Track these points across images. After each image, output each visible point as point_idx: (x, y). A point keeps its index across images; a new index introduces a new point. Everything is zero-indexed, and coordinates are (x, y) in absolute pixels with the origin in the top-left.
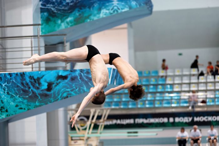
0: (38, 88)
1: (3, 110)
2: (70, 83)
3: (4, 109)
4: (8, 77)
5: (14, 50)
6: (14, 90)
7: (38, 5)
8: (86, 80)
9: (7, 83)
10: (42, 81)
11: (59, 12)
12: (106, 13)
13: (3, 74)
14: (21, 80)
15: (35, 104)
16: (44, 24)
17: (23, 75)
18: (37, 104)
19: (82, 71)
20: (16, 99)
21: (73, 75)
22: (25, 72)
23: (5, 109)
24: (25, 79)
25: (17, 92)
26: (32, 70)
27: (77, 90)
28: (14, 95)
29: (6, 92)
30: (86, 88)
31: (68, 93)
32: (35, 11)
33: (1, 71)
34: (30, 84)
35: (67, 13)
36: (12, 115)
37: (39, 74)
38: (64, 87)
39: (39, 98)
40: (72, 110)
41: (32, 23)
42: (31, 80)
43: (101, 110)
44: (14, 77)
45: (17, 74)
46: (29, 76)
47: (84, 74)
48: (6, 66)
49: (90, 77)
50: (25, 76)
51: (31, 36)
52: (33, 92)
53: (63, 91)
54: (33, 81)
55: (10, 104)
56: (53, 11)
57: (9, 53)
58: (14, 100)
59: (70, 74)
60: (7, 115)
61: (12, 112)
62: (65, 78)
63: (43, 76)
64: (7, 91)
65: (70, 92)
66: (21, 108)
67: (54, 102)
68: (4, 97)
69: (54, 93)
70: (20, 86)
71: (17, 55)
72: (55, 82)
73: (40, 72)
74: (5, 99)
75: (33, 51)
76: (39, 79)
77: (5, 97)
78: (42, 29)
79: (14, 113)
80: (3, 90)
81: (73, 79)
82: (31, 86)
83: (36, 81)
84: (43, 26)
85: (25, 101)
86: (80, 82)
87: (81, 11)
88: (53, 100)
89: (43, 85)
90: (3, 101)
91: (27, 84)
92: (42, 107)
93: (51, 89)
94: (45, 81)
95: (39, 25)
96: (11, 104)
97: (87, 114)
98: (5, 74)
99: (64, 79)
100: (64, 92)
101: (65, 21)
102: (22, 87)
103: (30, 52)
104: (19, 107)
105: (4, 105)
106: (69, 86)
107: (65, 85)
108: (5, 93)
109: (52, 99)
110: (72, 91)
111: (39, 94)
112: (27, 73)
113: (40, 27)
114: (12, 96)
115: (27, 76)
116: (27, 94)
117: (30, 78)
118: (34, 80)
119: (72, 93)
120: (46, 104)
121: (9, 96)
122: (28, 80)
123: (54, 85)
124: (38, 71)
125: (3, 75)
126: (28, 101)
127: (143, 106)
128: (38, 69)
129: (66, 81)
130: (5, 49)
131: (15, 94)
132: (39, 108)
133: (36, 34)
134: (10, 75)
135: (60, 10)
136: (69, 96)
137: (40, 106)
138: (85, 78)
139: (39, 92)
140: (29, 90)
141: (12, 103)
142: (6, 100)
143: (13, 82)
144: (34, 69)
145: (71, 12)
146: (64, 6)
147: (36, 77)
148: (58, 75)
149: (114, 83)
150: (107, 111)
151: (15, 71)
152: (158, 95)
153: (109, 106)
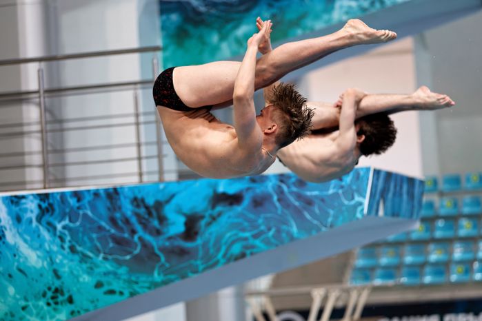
0: (158, 233)
1: (60, 298)
2: (251, 216)
3: (62, 294)
4: (73, 202)
5: (86, 123)
6: (91, 240)
8: (297, 204)
9: (70, 221)
10: (169, 211)
11: (213, 11)
12: (350, 7)
13: (58, 193)
14: (109, 209)
15: (150, 279)
16: (172, 48)
18: (157, 277)
19: (284, 179)
20: (97, 266)
22: (121, 188)
23: (66, 296)
24: (120, 208)
25: (98, 244)
26: (141, 181)
27: (271, 233)
28: (91, 254)
29: (67, 245)
30: (298, 227)
31: (244, 243)
32: (144, 12)
33: (52, 185)
34: (134, 220)
36: (87, 310)
38: (234, 226)
39: (163, 259)
40: (258, 294)
41: (135, 45)
42: (137, 210)
43: (343, 291)
44: (89, 202)
45: (96, 194)
47: (288, 187)
48: (63, 172)
49: (307, 196)
50: (119, 199)
51: (135, 83)
52: (145, 245)
53: (230, 237)
54: (142, 211)
55: (78, 281)
57: (71, 133)
58: (91, 269)
59: (248, 189)
60: (72, 313)
61: (87, 305)
62: (235, 199)
63: (173, 196)
64: (70, 242)
65: (252, 241)
66: (112, 292)
68: (61, 261)
69: (205, 245)
70: (108, 227)
71: (96, 137)
72: (207, 214)
73: (161, 186)
75: (142, 127)
76: (159, 205)
77: (65, 262)
79: (91, 307)
80: (58, 241)
81: (259, 203)
82: (139, 228)
84: (168, 53)
85: (123, 271)
86: (279, 212)
87: (277, 4)
88: (202, 264)
89: (173, 224)
90: (59, 273)
91: (127, 221)
92: (171, 286)
93: (196, 233)
94: (179, 211)
95: (156, 49)
96: (81, 280)
97: (302, 305)
98: (63, 195)
99: (231, 204)
100: (233, 242)
101: (231, 38)
102: (113, 231)
103: (133, 128)
104: (106, 288)
105: (63, 283)
106: (246, 224)
107: (236, 220)
108: (63, 248)
109: (199, 262)
110: (255, 237)
111: (162, 249)
112: (126, 190)
113: (160, 54)
114: (84, 258)
115: (125, 197)
116: (129, 249)
117: (135, 203)
118: (147, 208)
119: (257, 242)
120: (183, 277)
121: (77, 258)
122: (128, 208)
123: (203, 223)
124: (157, 183)
125: (58, 197)
126: (131, 271)
127: (466, 278)
128: (156, 178)
129: (238, 209)
130: (61, 121)
131: (91, 252)
132: (164, 289)
133: (149, 77)
134: (77, 195)
136: (248, 252)
137: (165, 283)
138: (292, 199)
139: (161, 243)
140: (133, 237)
141: (86, 278)
142: (66, 269)
143: (85, 215)
144: (145, 178)
145: (248, 10)
147: (150, 201)
149: (377, 211)
150: (359, 296)
151: (92, 186)
153: (367, 278)
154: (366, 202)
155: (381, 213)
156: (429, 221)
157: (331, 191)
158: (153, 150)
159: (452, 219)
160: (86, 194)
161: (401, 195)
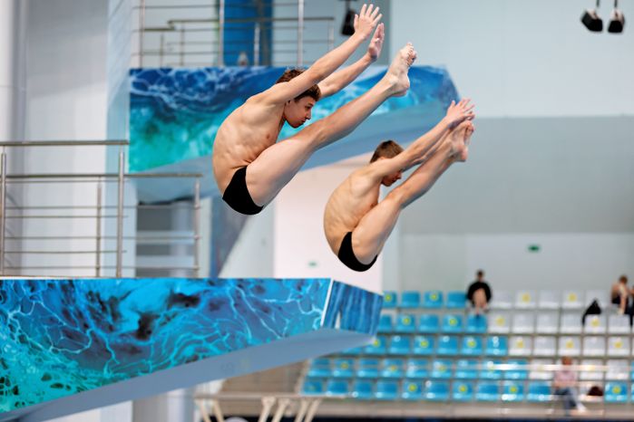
0: (111, 329)
1: (6, 388)
2: (207, 319)
3: (8, 384)
4: (26, 291)
6: (42, 331)
7: (124, 85)
8: (254, 310)
9: (22, 311)
10: (123, 308)
11: (184, 109)
12: (322, 116)
13: (12, 281)
14: (63, 301)
15: (99, 375)
16: (139, 143)
17: (68, 287)
18: (106, 374)
19: (243, 284)
20: (46, 359)
21: (216, 294)
22: (77, 281)
23: (12, 386)
24: (74, 301)
25: (49, 336)
26: (98, 275)
27: (225, 338)
28: (41, 346)
29: (17, 335)
30: (252, 334)
31: (196, 345)
32: (115, 104)
33: (6, 272)
34: (87, 314)
35: (208, 112)
36: (31, 403)
37: (115, 287)
38: (187, 328)
39: (114, 356)
40: (208, 397)
41: (103, 137)
42: (91, 305)
43: (293, 400)
44: (43, 292)
45: (51, 285)
46: (87, 290)
47: (246, 293)
48: (20, 260)
49: (265, 303)
50: (74, 291)
51: (100, 176)
52: (96, 340)
53: (182, 340)
54: (96, 306)
55: (26, 372)
56: (166, 106)
57: (31, 220)
58: (40, 360)
59: (205, 291)
60: (17, 404)
61: (32, 397)
62: (191, 301)
63: (129, 293)
64: (20, 331)
65: (205, 345)
66: (59, 386)
67: (154, 370)
68: (10, 350)
69: (157, 345)
70: (60, 320)
71: (55, 228)
72: (162, 314)
74: (11, 355)
75: (103, 221)
76: (114, 301)
77: (14, 351)
78: (132, 155)
79: (36, 399)
80: (8, 329)
81: (215, 306)
82: (91, 322)
83: (105, 305)
84: (136, 147)
85: (72, 364)
86: (235, 317)
88: (153, 364)
89: (127, 321)
90: (7, 363)
91: (80, 315)
92: (121, 382)
93: (150, 332)
94: (134, 309)
95: (123, 143)
96: (28, 371)
97: (251, 412)
98: (16, 283)
99: (187, 306)
100: (188, 344)
101: (201, 137)
102: (65, 324)
103: (95, 220)
104: (53, 382)
105: (9, 373)
106: (201, 327)
107: (190, 322)
108: (13, 338)
109: (150, 362)
110: (210, 340)
111: (115, 347)
112: (82, 283)
113: (127, 148)
114: (34, 349)
115: (80, 291)
116: (79, 343)
117: (90, 298)
118: (101, 303)
119: (211, 346)
120: (133, 376)
121: (26, 348)
122: (82, 302)
123: (157, 322)
124: (113, 279)
125: (12, 286)
126: (80, 366)
127: (416, 396)
128: (113, 273)
129: (194, 311)
130: (21, 208)
131: (41, 344)
132: (113, 385)
133: (115, 171)
134: (32, 285)
135: (186, 103)
136: (200, 355)
137: (114, 380)
138: (249, 305)
139: (113, 339)
140: (85, 332)
141: (33, 370)
142: (15, 359)
143: (38, 306)
144: (102, 273)
146: (200, 90)
148: (172, 291)
149: (334, 323)
150: (310, 405)
151: (47, 276)
152: (463, 364)
153: (319, 389)
154: (323, 314)
155: (337, 325)
156: (385, 336)
157: (289, 300)
158: (113, 245)
159: (407, 336)
160: (40, 284)
161: (359, 309)
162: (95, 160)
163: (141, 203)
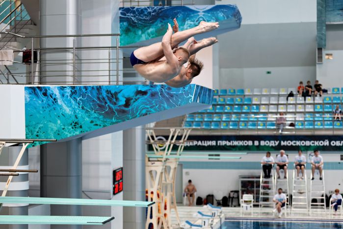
0: (115, 104)
1: (77, 126)
2: (150, 100)
4: (84, 90)
5: (90, 61)
7: (117, 14)
10: (120, 96)
11: (140, 22)
16: (124, 35)
17: (99, 88)
18: (114, 120)
21: (153, 90)
23: (80, 125)
24: (101, 94)
26: (110, 84)
29: (81, 106)
31: (147, 110)
32: (114, 21)
33: (76, 83)
34: (106, 98)
35: (148, 23)
36: (87, 131)
37: (116, 88)
39: (116, 114)
40: (150, 129)
41: (110, 33)
43: (181, 129)
45: (93, 88)
46: (106, 90)
48: (81, 79)
51: (109, 47)
52: (110, 108)
54: (110, 95)
56: (133, 21)
57: (84, 64)
59: (150, 89)
60: (81, 132)
62: (144, 93)
63: (121, 90)
65: (149, 109)
66: (97, 125)
67: (132, 119)
69: (132, 109)
71: (93, 67)
73: (117, 86)
74: (79, 114)
75: (111, 64)
76: (116, 93)
78: (121, 39)
79: (88, 130)
80: (77, 104)
81: (153, 95)
82: (108, 101)
83: (113, 96)
84: (122, 37)
85: (101, 117)
87: (164, 21)
89: (121, 101)
92: (119, 123)
93: (129, 105)
94: (123, 96)
95: (118, 35)
97: (166, 134)
98: (80, 87)
99: (143, 95)
101: (146, 33)
103: (108, 64)
104: (94, 123)
108: (79, 107)
110: (151, 107)
113: (119, 37)
118: (111, 94)
119: (152, 110)
121: (84, 111)
123: (132, 101)
124: (115, 85)
126: (104, 117)
127: (227, 127)
128: (115, 83)
129: (146, 97)
130: (81, 60)
132: (116, 125)
133: (115, 46)
134: (86, 88)
135: (140, 20)
136: (148, 113)
137: (117, 123)
139: (116, 108)
141: (87, 119)
142: (80, 115)
143: (88, 95)
145: (153, 23)
146: (145, 15)
147: (113, 92)
148: (137, 90)
149: (197, 101)
150: (188, 131)
151: (91, 85)
152: (243, 115)
153: (190, 126)
154: (193, 97)
155: (198, 101)
156: (214, 105)
157: (180, 92)
158: (115, 73)
159: (223, 105)
160: (89, 88)
161: (206, 95)
162: (107, 41)
163: (124, 58)
